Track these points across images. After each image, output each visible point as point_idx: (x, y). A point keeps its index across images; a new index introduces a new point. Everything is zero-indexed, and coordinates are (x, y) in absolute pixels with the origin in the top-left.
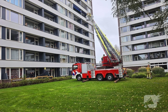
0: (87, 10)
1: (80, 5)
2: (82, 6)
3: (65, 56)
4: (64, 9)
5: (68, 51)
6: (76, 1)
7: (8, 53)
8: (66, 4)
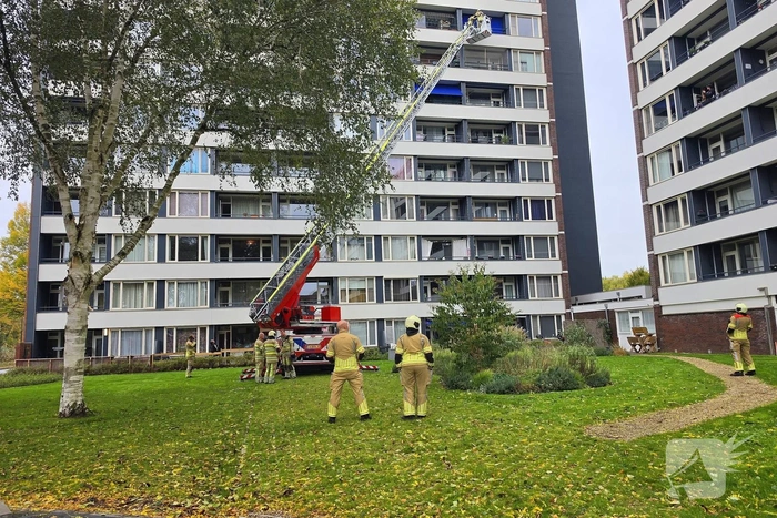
3: (362, 279)
5: (379, 258)
7: (171, 294)
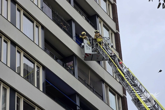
0: (101, 97)
1: (74, 74)
2: (80, 79)
4: (5, 89)
6: (56, 59)
8: (13, 68)
